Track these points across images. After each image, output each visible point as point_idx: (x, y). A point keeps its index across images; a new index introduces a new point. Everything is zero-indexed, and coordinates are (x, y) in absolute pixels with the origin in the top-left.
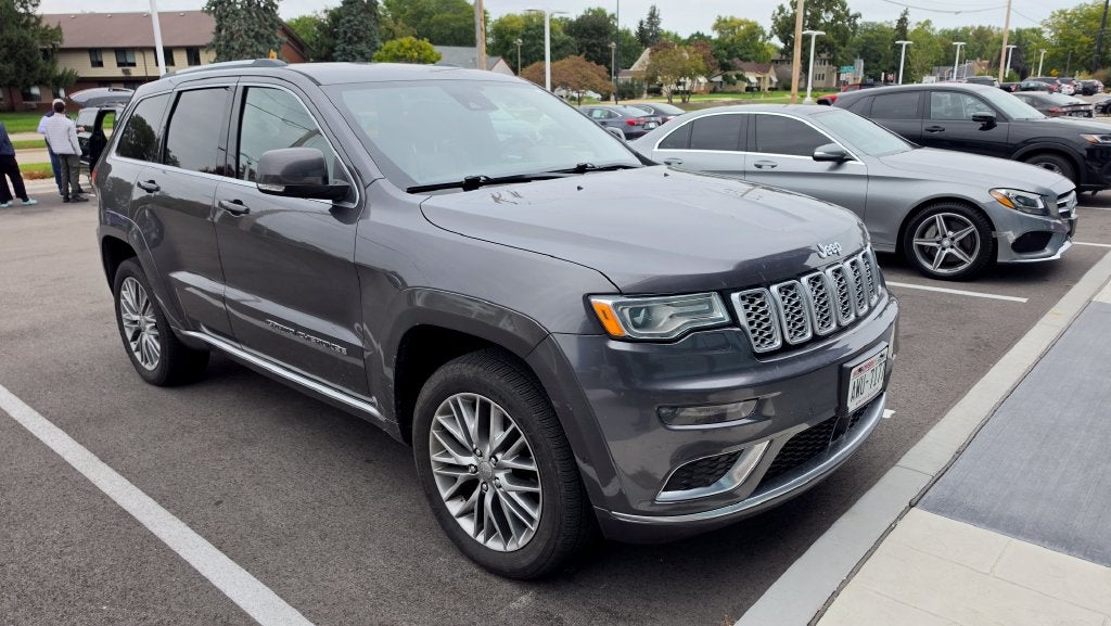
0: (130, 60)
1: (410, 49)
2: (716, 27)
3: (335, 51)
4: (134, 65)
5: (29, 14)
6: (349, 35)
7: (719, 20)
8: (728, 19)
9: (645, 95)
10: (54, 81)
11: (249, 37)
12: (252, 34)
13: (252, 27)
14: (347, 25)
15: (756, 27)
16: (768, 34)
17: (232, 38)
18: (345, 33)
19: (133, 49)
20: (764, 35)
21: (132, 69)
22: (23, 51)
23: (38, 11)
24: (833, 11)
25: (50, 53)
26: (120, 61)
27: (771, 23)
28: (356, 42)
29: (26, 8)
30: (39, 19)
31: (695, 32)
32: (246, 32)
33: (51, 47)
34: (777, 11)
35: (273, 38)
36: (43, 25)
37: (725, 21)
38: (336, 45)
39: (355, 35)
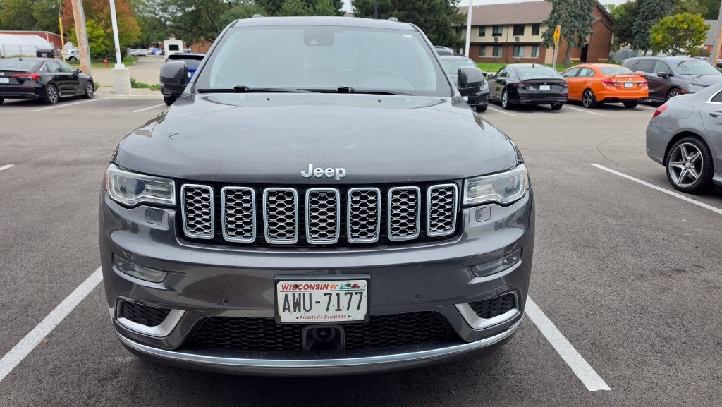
0: (499, 32)
1: (682, 22)
3: (633, 26)
4: (500, 35)
5: (455, 7)
6: (646, 13)
10: (456, 44)
11: (571, 16)
12: (573, 14)
13: (574, 10)
14: (648, 6)
17: (559, 18)
18: (644, 12)
19: (503, 26)
21: (499, 38)
22: (443, 28)
23: (459, 5)
25: (459, 28)
26: (495, 32)
28: (651, 19)
29: (454, 4)
30: (458, 9)
32: (569, 13)
33: (460, 25)
35: (587, 17)
36: (459, 13)
38: (634, 21)
39: (651, 13)
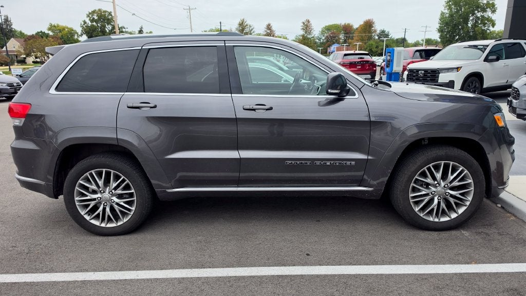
2: (49, 29)
7: (51, 25)
8: (56, 25)
9: (16, 64)
15: (73, 30)
16: (80, 34)
20: (77, 34)
24: (111, 25)
27: (81, 29)
31: (39, 31)
34: (83, 23)
37: (55, 26)
